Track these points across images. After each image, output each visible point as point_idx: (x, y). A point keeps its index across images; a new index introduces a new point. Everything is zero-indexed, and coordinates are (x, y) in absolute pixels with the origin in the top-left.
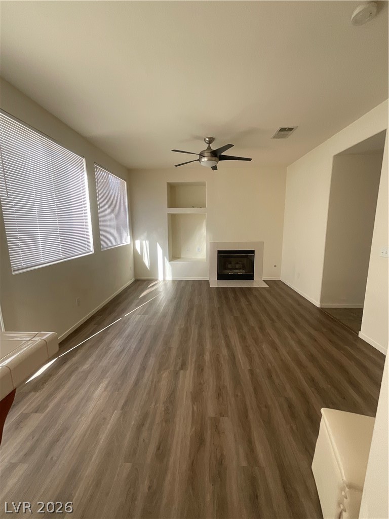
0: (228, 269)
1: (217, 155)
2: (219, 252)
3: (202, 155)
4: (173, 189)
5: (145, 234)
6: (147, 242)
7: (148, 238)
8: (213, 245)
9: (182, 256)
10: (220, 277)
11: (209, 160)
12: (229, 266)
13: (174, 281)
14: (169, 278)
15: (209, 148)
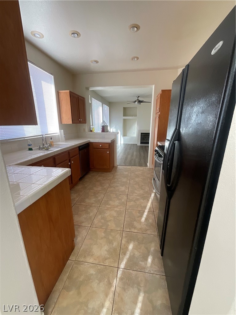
0: (145, 140)
1: (140, 102)
2: (141, 133)
3: (135, 102)
4: (125, 109)
5: (114, 126)
6: (115, 129)
7: (115, 128)
8: (139, 131)
9: (127, 135)
10: (141, 143)
11: (138, 103)
12: (145, 139)
13: (124, 144)
14: (122, 142)
15: (138, 99)
